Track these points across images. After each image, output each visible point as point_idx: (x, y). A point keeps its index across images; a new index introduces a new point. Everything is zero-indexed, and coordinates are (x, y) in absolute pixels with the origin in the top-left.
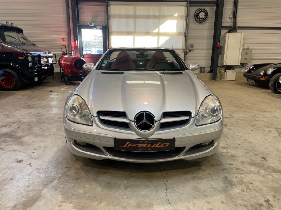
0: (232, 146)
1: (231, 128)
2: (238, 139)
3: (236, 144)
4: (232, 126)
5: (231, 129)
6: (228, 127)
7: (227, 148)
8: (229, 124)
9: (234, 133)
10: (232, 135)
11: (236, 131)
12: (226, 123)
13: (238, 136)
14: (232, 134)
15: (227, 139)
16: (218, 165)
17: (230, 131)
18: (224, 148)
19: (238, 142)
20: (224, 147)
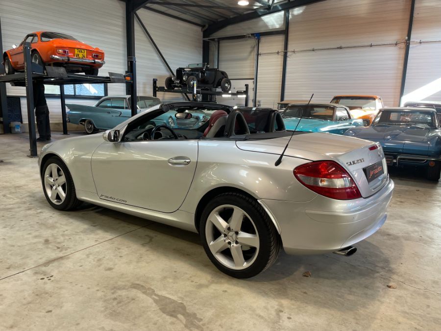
0: (30, 217)
1: (36, 240)
2: (24, 226)
3: (26, 220)
4: (34, 243)
5: (36, 237)
6: (42, 240)
7: (37, 213)
8: (40, 246)
9: (30, 232)
10: (33, 228)
11: (26, 236)
12: (47, 248)
13: (24, 230)
14: (32, 230)
15: (40, 222)
16: (43, 201)
17: (37, 233)
18: (41, 212)
19: (23, 223)
20: (41, 214)
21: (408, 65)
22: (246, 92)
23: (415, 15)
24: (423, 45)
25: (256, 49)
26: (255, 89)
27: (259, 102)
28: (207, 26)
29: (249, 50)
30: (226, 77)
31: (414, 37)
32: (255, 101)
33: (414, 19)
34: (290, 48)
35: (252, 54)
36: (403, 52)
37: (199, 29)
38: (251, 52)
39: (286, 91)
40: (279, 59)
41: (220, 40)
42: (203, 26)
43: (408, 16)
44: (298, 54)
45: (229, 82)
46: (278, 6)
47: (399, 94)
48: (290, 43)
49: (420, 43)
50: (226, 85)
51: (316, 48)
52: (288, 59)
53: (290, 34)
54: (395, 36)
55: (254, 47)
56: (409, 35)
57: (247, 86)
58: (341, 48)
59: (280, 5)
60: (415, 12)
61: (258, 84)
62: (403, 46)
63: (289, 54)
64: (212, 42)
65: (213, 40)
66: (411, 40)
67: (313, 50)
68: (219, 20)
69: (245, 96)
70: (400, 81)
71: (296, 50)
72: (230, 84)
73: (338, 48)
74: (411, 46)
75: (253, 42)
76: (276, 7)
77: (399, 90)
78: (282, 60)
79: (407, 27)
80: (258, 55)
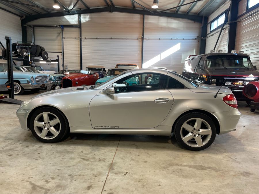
21: (144, 49)
22: (58, 60)
23: (145, 26)
24: (149, 41)
25: (61, 34)
26: (63, 59)
27: (66, 66)
28: (25, 17)
29: (57, 35)
30: (44, 51)
31: (145, 36)
32: (63, 66)
33: (144, 28)
34: (83, 36)
35: (59, 37)
36: (141, 43)
37: (19, 18)
38: (58, 36)
39: (83, 60)
40: (77, 42)
41: (34, 27)
42: (21, 17)
43: (142, 26)
44: (88, 40)
45: (46, 53)
46: (75, 11)
47: (141, 63)
48: (82, 33)
49: (148, 39)
50: (45, 56)
51: (98, 37)
52: (82, 42)
53: (82, 28)
54: (136, 35)
55: (60, 33)
56: (143, 35)
57: (58, 56)
58: (111, 39)
59: (77, 11)
60: (145, 24)
61: (64, 55)
62: (141, 40)
63: (82, 39)
64: (30, 28)
65: (30, 26)
66: (144, 38)
67: (97, 38)
68: (33, 14)
69: (57, 63)
70: (140, 57)
71: (86, 37)
72: (47, 55)
73: (110, 39)
74: (144, 40)
75: (59, 30)
76: (74, 11)
77: (140, 61)
78: (79, 42)
79: (141, 31)
80: (63, 38)
